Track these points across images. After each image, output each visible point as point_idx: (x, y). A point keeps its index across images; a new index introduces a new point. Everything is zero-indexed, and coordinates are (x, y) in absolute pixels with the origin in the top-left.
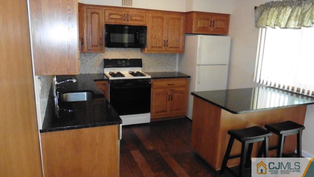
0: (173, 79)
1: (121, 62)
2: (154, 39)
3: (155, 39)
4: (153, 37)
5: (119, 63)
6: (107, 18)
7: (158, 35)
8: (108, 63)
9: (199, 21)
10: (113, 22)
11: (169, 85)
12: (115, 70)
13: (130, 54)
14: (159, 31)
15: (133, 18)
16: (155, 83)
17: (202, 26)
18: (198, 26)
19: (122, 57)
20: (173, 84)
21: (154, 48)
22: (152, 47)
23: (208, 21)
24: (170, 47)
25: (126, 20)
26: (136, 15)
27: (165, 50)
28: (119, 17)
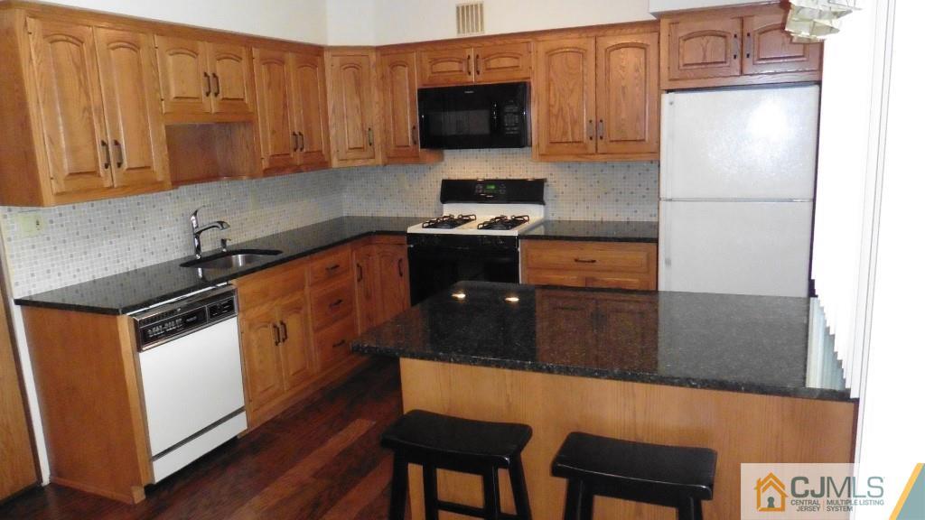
1: (485, 188)
2: (557, 116)
3: (560, 118)
4: (555, 110)
5: (479, 189)
6: (428, 74)
7: (569, 105)
9: (682, 43)
10: (441, 82)
14: (572, 91)
15: (493, 64)
17: (700, 61)
18: (681, 64)
20: (593, 261)
21: (557, 145)
22: (552, 143)
23: (724, 36)
24: (610, 141)
25: (473, 73)
26: (500, 55)
27: (594, 151)
28: (456, 66)
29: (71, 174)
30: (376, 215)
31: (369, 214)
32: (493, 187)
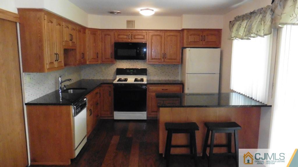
0: (167, 85)
1: (130, 71)
3: (155, 53)
4: (153, 50)
5: (128, 71)
6: (117, 38)
7: (157, 49)
8: (120, 72)
9: (189, 36)
10: (120, 41)
11: (163, 89)
12: (123, 77)
13: (138, 64)
14: (158, 46)
15: (136, 37)
16: (151, 88)
17: (194, 41)
18: (189, 41)
19: (131, 67)
20: (167, 90)
21: (154, 59)
22: (152, 59)
23: (199, 36)
24: (168, 59)
25: (130, 39)
26: (138, 35)
27: (163, 61)
28: (125, 37)
29: (50, 63)
30: (93, 79)
31: (91, 78)
32: (132, 71)
